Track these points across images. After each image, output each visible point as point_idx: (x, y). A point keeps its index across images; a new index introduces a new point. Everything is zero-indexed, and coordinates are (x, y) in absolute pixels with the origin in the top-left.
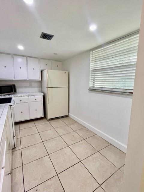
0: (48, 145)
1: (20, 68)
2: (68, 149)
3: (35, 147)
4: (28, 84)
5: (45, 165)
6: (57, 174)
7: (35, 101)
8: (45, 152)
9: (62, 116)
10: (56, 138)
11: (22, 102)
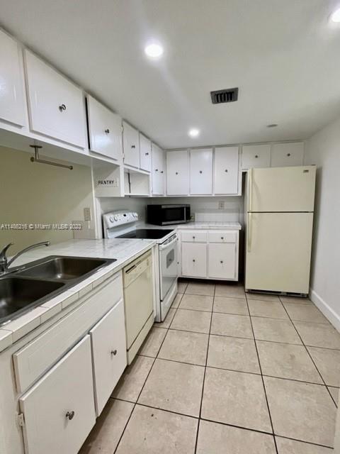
0: (217, 346)
1: (201, 172)
2: (256, 383)
3: (191, 337)
4: (216, 205)
5: (189, 382)
6: (200, 418)
7: (221, 241)
8: (203, 356)
9: (288, 293)
10: (240, 340)
11: (196, 240)
